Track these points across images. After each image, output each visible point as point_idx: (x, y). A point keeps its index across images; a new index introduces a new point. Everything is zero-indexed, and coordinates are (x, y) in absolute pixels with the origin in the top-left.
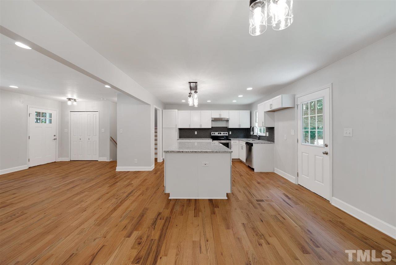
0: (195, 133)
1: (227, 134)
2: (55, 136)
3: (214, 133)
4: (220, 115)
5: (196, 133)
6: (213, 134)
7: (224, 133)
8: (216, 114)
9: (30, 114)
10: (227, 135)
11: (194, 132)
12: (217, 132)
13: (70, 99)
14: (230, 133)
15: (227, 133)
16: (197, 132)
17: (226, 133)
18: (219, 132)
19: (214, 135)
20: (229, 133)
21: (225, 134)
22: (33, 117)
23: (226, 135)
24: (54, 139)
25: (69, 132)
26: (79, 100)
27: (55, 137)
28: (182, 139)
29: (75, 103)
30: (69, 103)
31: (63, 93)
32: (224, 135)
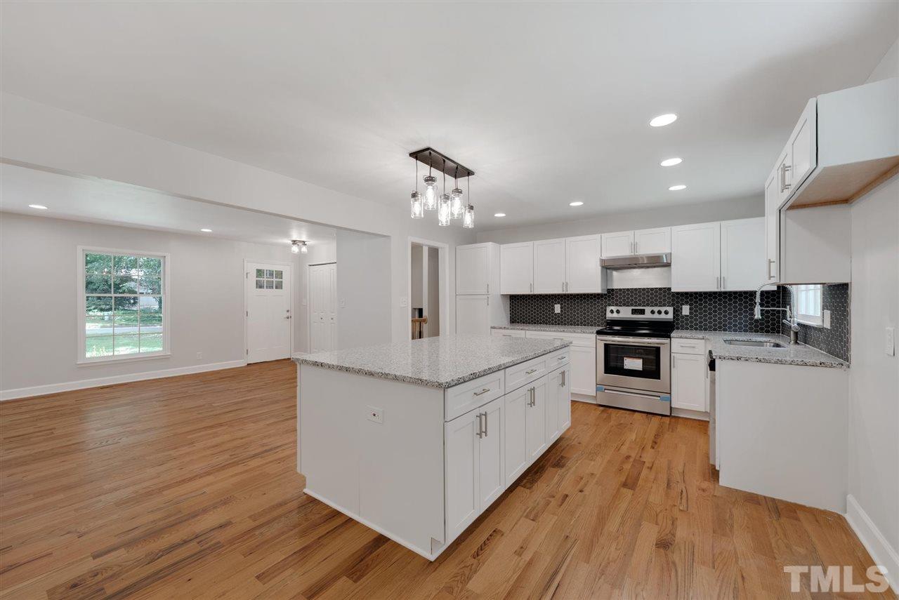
0: (553, 309)
1: (666, 313)
2: (288, 311)
3: (614, 308)
4: (634, 246)
5: (557, 309)
6: (612, 311)
7: (656, 309)
8: (618, 245)
9: (249, 275)
10: (670, 316)
11: (553, 306)
12: (632, 305)
13: (294, 242)
14: (686, 310)
15: (670, 309)
16: (561, 308)
17: (663, 309)
18: (640, 305)
19: (615, 315)
20: (677, 312)
21: (660, 312)
22: (253, 278)
23: (663, 316)
24: (288, 318)
25: (308, 303)
26: (310, 242)
27: (288, 314)
28: (517, 326)
29: (304, 249)
30: (295, 249)
31: (286, 233)
32: (656, 316)
